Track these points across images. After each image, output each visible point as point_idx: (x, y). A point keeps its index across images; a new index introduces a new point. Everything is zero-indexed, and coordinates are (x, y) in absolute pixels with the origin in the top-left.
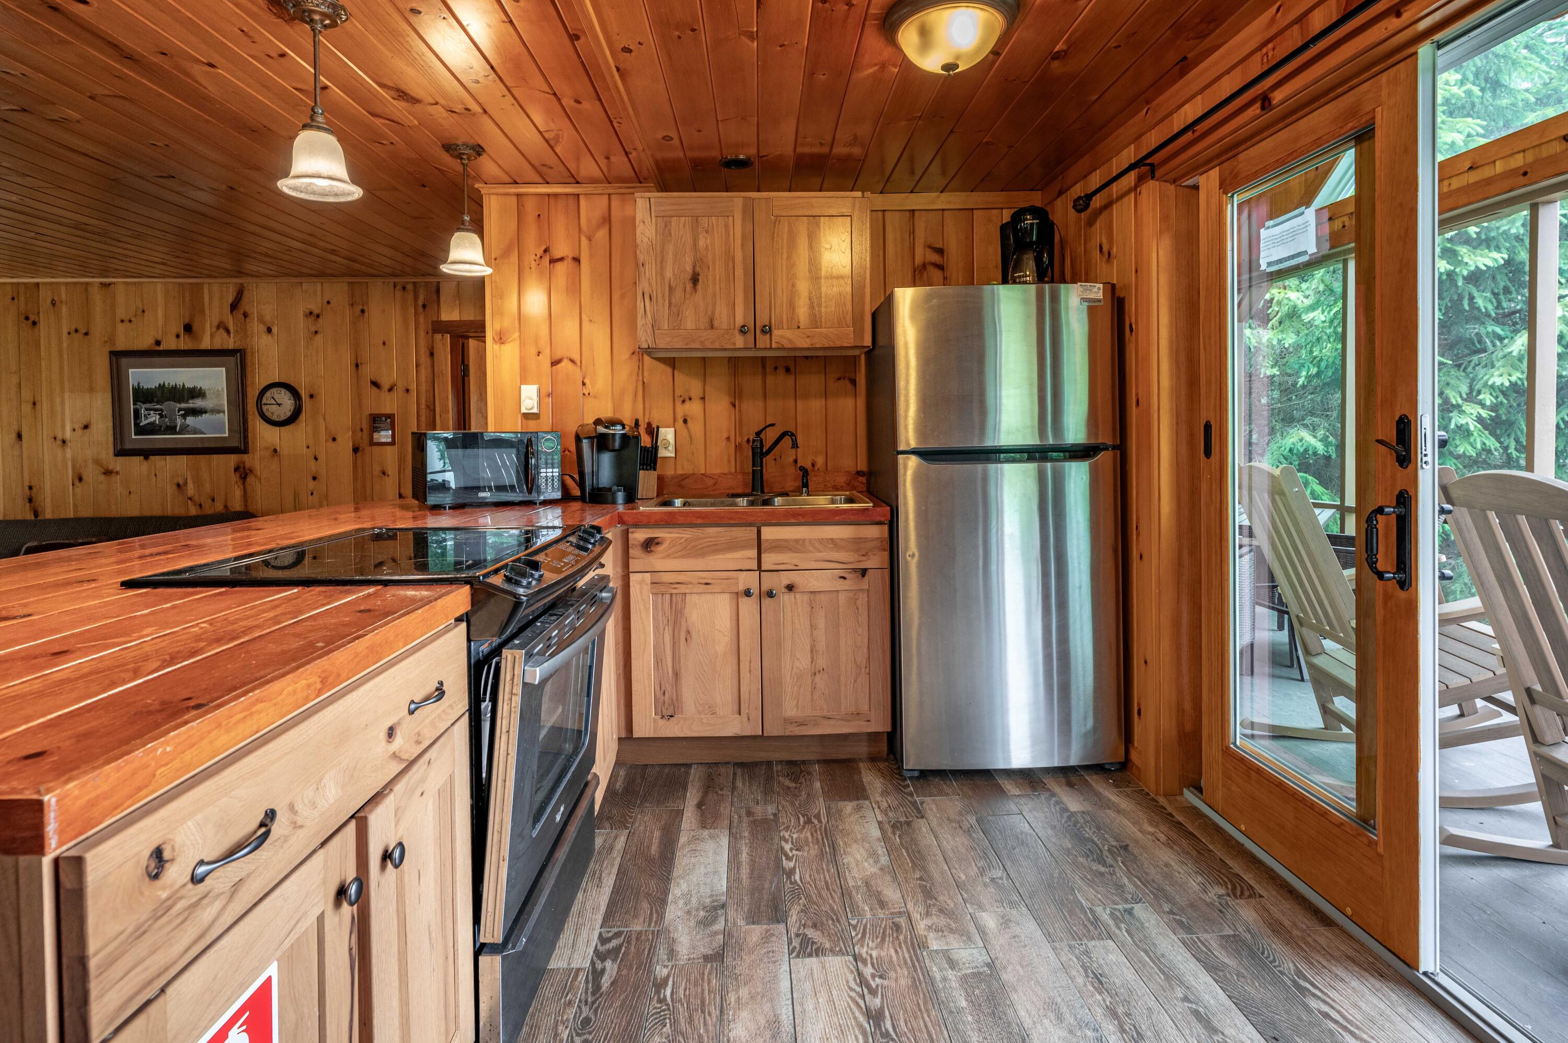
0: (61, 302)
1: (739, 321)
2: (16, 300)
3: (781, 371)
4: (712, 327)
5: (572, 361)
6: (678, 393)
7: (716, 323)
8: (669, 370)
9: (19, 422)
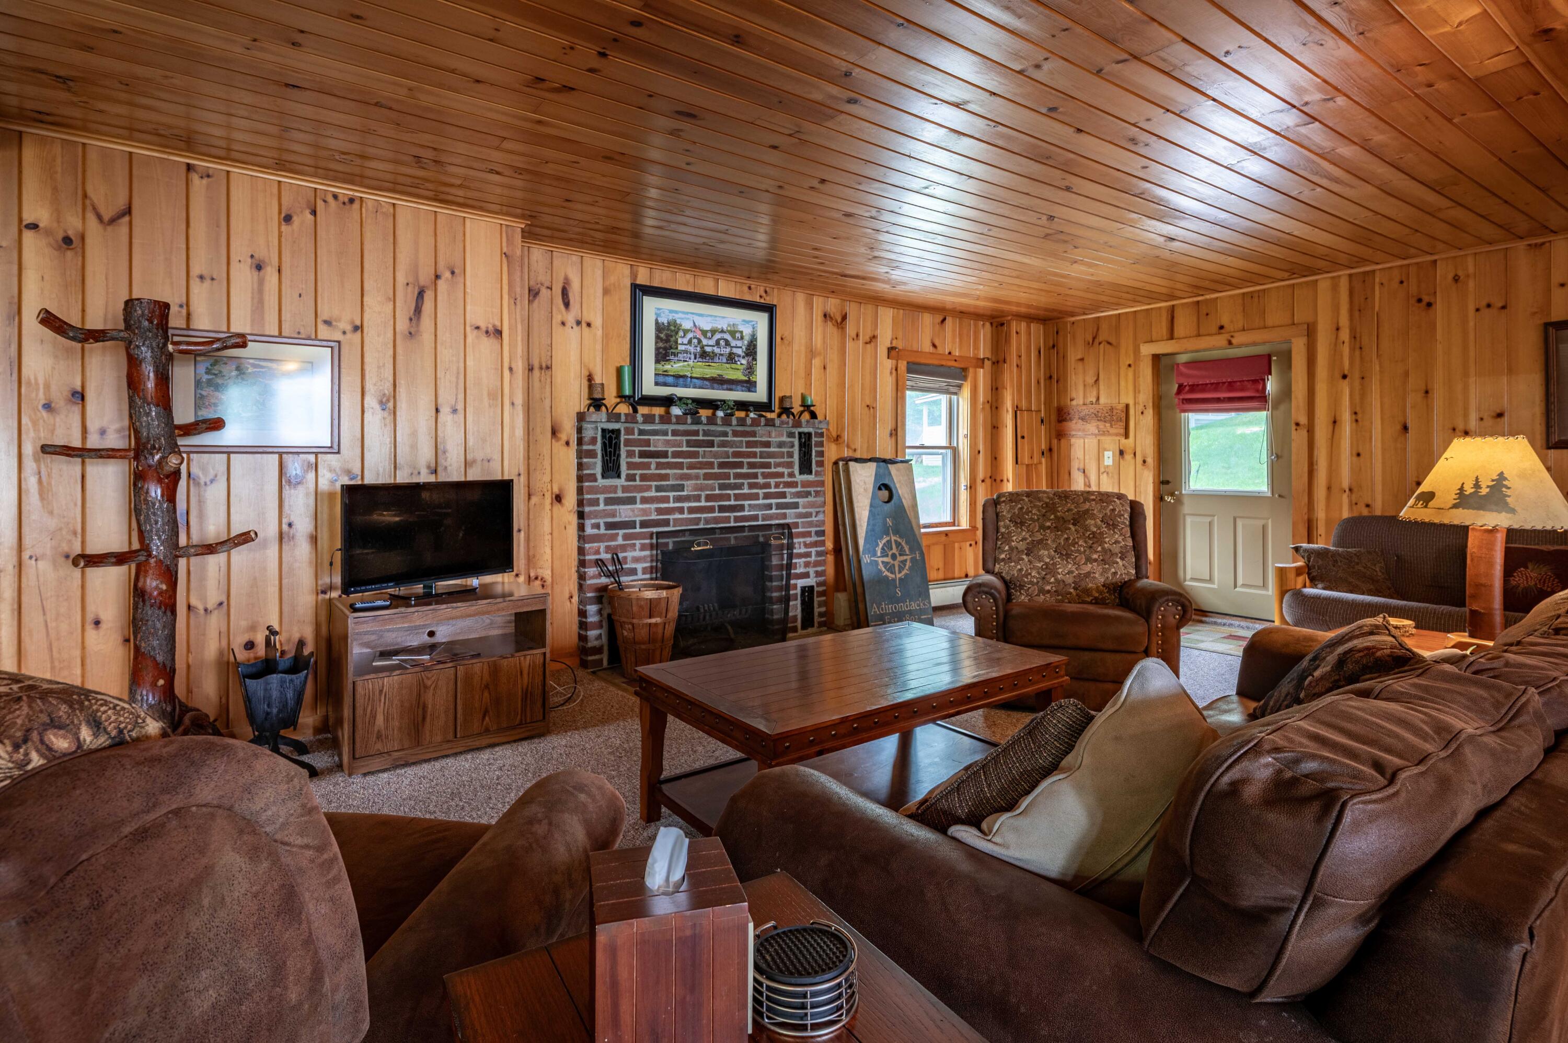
0: (1468, 276)
2: (1405, 284)
9: (1404, 411)
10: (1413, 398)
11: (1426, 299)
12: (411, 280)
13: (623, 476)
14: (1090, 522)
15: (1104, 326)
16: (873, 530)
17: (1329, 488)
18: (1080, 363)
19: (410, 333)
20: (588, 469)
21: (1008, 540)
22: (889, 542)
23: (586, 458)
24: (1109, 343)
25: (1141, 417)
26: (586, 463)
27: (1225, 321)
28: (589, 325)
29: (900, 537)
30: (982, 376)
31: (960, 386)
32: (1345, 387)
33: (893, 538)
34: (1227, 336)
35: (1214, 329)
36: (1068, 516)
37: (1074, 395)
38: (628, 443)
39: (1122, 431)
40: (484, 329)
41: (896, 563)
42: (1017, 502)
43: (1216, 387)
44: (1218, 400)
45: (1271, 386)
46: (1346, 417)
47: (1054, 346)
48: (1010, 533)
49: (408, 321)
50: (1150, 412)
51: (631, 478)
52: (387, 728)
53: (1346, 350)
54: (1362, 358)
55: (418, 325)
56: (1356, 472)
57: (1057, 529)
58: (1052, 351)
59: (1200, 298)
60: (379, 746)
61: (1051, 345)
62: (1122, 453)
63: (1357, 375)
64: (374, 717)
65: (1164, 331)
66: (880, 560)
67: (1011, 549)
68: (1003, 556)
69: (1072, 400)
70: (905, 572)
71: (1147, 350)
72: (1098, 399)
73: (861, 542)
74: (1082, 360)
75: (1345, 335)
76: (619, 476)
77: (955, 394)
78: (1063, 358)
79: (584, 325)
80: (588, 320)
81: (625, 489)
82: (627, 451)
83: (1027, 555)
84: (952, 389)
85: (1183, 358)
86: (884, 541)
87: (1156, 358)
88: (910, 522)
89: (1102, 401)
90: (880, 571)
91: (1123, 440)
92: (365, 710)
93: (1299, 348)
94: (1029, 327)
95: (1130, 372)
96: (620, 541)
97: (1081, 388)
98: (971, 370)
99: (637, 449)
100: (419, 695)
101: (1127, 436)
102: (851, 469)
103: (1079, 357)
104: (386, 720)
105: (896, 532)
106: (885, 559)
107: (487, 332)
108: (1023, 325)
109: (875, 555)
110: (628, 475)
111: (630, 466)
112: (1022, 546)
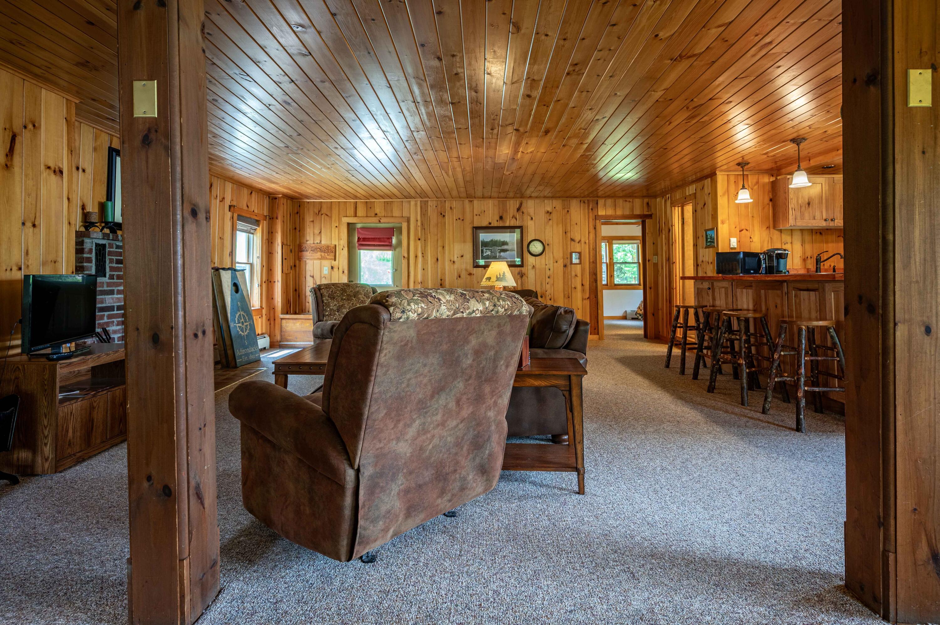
0: (454, 208)
1: (824, 217)
2: (437, 207)
3: (818, 234)
4: (814, 219)
5: (747, 230)
6: (783, 241)
7: (816, 218)
8: (779, 233)
9: (437, 254)
10: (440, 249)
11: (443, 213)
12: (7, 127)
13: (107, 275)
14: (360, 296)
15: (324, 206)
16: (233, 309)
17: (414, 282)
18: (312, 223)
19: (6, 165)
20: (87, 270)
21: (328, 306)
22: (240, 315)
23: (86, 263)
24: (327, 215)
25: (342, 251)
26: (86, 266)
27: (377, 211)
28: (84, 171)
29: (244, 312)
30: (265, 224)
31: (255, 230)
32: (419, 243)
33: (242, 313)
34: (378, 218)
35: (373, 215)
36: (352, 294)
37: (308, 238)
38: (110, 253)
39: (333, 257)
40: (53, 169)
41: (244, 326)
42: (330, 288)
43: (374, 239)
44: (374, 245)
45: (394, 241)
46: (420, 255)
47: (297, 213)
48: (329, 302)
49: (5, 157)
50: (346, 249)
51: (111, 277)
52: (73, 437)
53: (419, 229)
54: (425, 234)
55: (12, 159)
56: (424, 276)
57: (348, 299)
58: (296, 215)
59: (368, 200)
60: (69, 451)
61: (296, 212)
62: (332, 268)
63: (423, 239)
64: (67, 431)
65: (352, 213)
66: (238, 325)
67: (331, 310)
68: (327, 313)
69: (307, 241)
70: (248, 331)
71: (346, 220)
72: (321, 241)
73: (229, 315)
74: (313, 221)
75: (419, 224)
76: (105, 276)
77: (252, 234)
78: (302, 220)
79: (80, 170)
80: (83, 167)
81: (109, 284)
82: (110, 259)
83: (338, 312)
84: (252, 231)
85: (359, 226)
86: (238, 315)
87: (349, 224)
88: (247, 305)
89: (323, 242)
90: (238, 331)
91: (333, 262)
92: (63, 427)
93: (404, 226)
94: (287, 201)
95: (337, 230)
96: (106, 320)
97: (312, 235)
98: (262, 221)
99: (114, 258)
100: (90, 414)
101: (335, 260)
102: (221, 274)
103: (311, 220)
104: (74, 432)
105: (243, 310)
106: (240, 325)
107: (55, 171)
108: (285, 200)
109: (235, 323)
110: (110, 275)
111: (112, 269)
112: (335, 308)
